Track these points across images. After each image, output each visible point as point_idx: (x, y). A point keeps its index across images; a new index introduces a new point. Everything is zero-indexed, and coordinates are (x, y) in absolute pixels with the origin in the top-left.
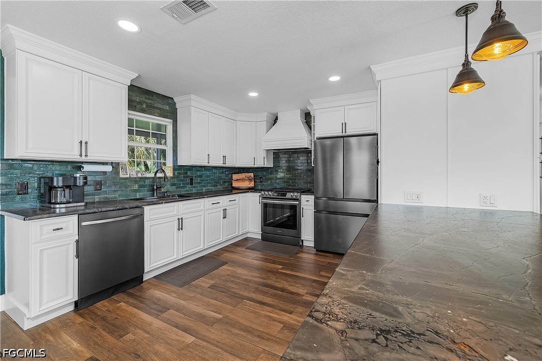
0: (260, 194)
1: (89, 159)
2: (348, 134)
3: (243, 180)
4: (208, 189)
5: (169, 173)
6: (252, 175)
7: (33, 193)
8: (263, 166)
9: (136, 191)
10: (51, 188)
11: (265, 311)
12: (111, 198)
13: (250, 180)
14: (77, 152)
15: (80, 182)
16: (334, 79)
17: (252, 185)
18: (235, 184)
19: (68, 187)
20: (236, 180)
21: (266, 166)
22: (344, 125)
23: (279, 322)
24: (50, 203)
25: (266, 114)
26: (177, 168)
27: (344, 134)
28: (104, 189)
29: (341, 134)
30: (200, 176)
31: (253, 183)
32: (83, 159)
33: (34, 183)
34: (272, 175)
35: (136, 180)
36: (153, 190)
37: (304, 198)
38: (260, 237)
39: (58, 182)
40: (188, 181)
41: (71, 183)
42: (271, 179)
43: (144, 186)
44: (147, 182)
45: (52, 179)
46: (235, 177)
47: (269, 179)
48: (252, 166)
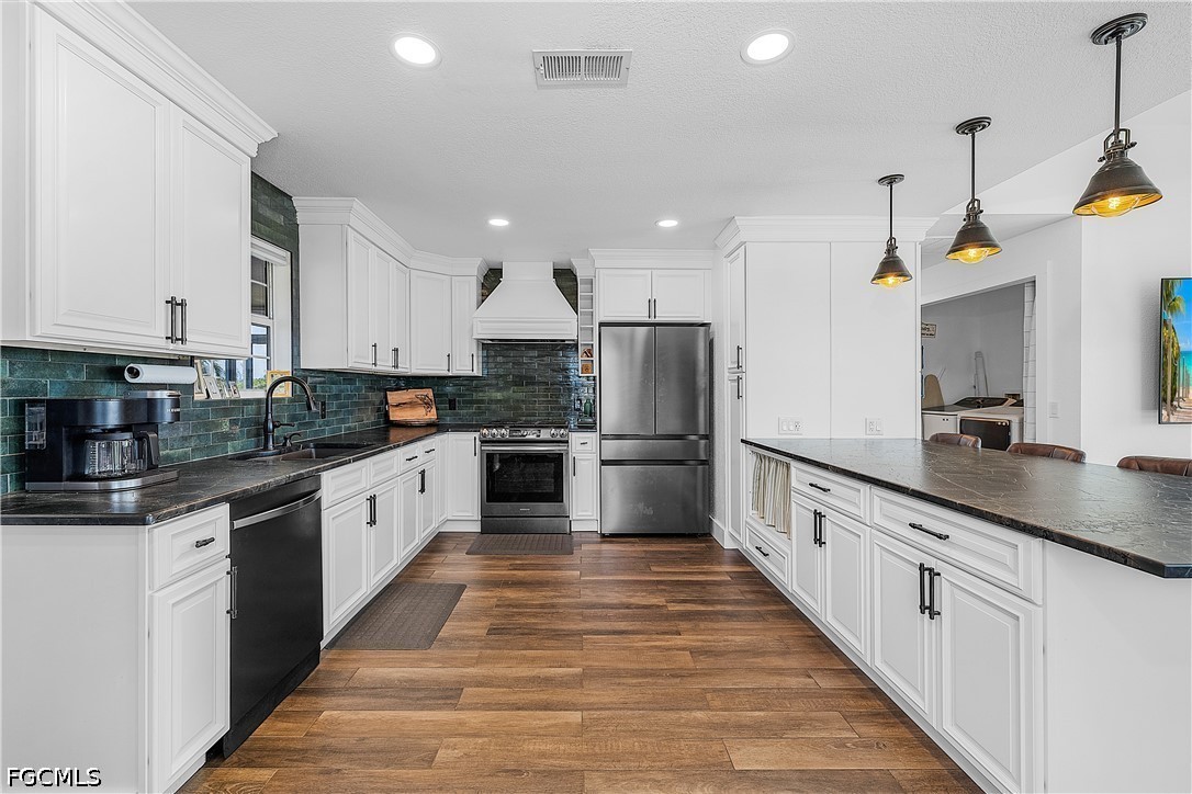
0: (477, 435)
2: (658, 320)
3: (411, 404)
4: (349, 428)
6: (430, 393)
8: (470, 373)
9: (225, 437)
11: (638, 642)
12: (179, 459)
13: (427, 405)
14: (161, 330)
15: (168, 414)
16: (668, 223)
17: (432, 415)
18: (395, 415)
20: (397, 406)
21: (475, 373)
22: (652, 304)
23: (678, 650)
25: (478, 262)
26: (298, 376)
27: (652, 320)
29: (647, 320)
30: (337, 397)
31: (434, 410)
34: (481, 394)
35: (226, 408)
37: (576, 438)
38: (477, 528)
39: (107, 415)
42: (476, 401)
43: (242, 423)
44: (247, 412)
46: (393, 397)
47: (472, 402)
48: (444, 373)
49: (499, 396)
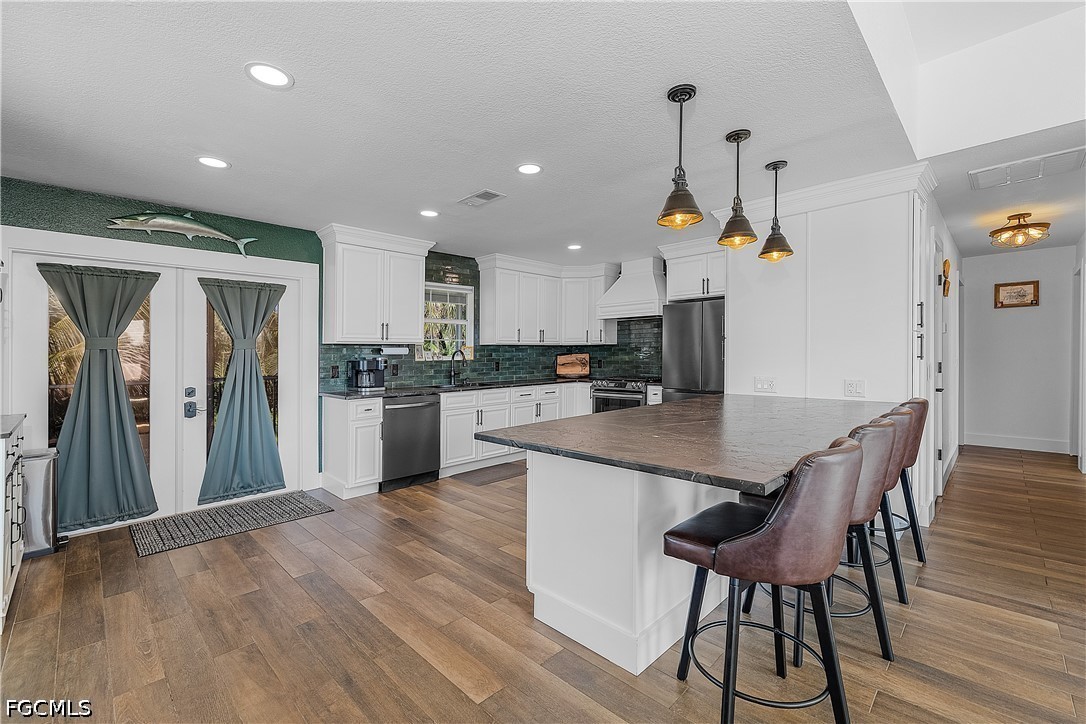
0: (591, 384)
1: (389, 342)
2: (711, 295)
3: (572, 364)
4: (520, 377)
5: (469, 356)
6: (586, 357)
7: (342, 376)
8: (600, 343)
9: (431, 377)
10: (358, 372)
12: (407, 385)
13: (584, 364)
14: (379, 335)
15: (381, 366)
17: (587, 371)
18: (561, 371)
19: (372, 371)
20: (563, 365)
21: (603, 343)
22: (706, 282)
24: (357, 386)
25: (603, 266)
26: (479, 349)
27: (706, 295)
28: (400, 374)
29: (701, 296)
30: (509, 359)
31: (588, 368)
32: (383, 341)
33: (343, 365)
34: (616, 357)
35: (431, 365)
36: (450, 377)
37: (651, 390)
39: (364, 366)
40: (493, 365)
41: (374, 367)
42: (614, 362)
43: (440, 372)
44: (444, 367)
45: (358, 363)
46: (561, 359)
47: (610, 363)
48: (585, 343)
49: (627, 358)
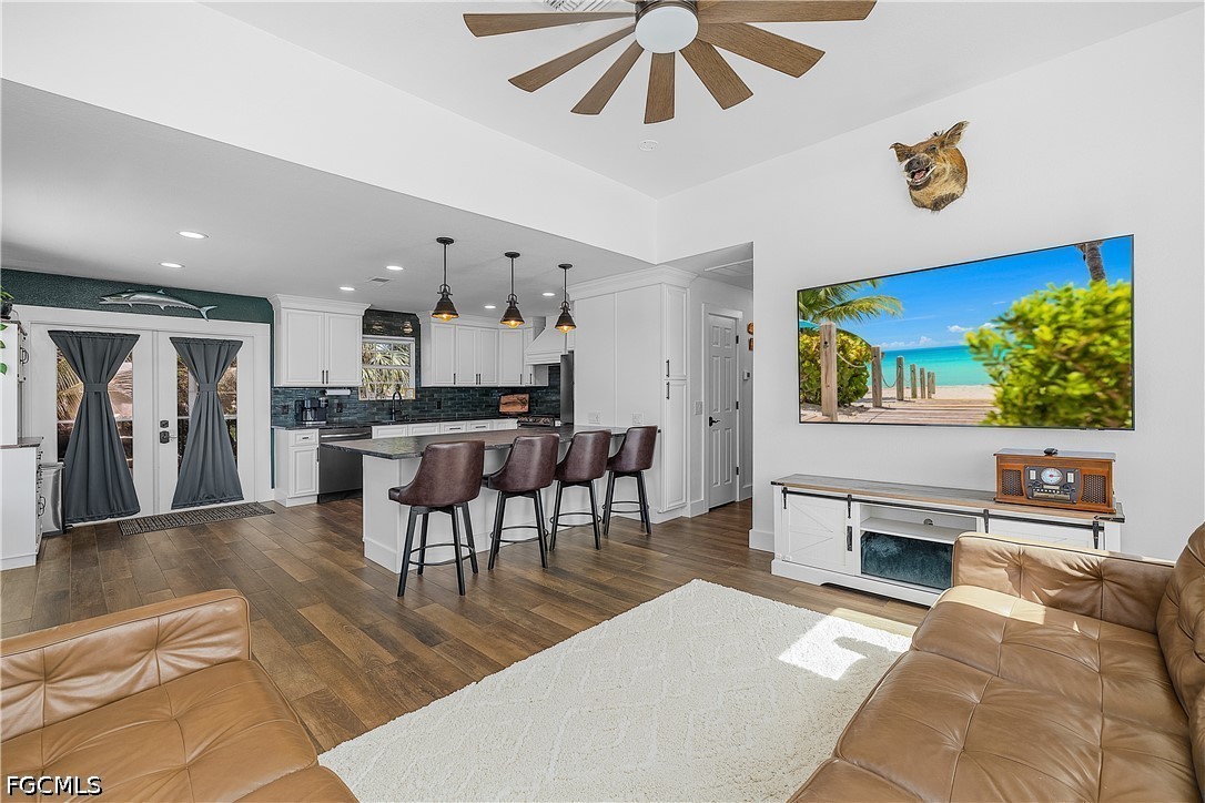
1: (328, 385)
3: (514, 403)
5: (411, 396)
6: (527, 396)
7: (292, 413)
9: (374, 414)
10: (303, 409)
13: (523, 403)
14: (321, 380)
15: (323, 404)
17: (526, 409)
18: (503, 408)
19: (315, 408)
20: (505, 404)
21: (533, 385)
24: (302, 420)
26: (419, 390)
28: (345, 411)
30: (450, 399)
31: (527, 406)
32: (325, 385)
33: (292, 404)
35: (373, 403)
36: (392, 414)
39: (308, 404)
40: (435, 403)
41: (317, 406)
42: (545, 402)
43: (383, 410)
44: (386, 405)
45: (303, 402)
46: (504, 399)
48: (520, 385)
49: (555, 398)
